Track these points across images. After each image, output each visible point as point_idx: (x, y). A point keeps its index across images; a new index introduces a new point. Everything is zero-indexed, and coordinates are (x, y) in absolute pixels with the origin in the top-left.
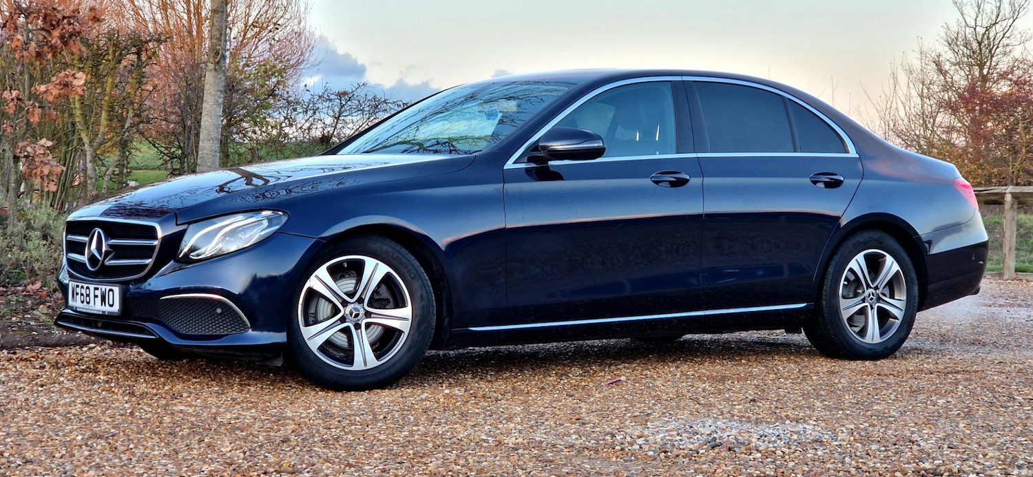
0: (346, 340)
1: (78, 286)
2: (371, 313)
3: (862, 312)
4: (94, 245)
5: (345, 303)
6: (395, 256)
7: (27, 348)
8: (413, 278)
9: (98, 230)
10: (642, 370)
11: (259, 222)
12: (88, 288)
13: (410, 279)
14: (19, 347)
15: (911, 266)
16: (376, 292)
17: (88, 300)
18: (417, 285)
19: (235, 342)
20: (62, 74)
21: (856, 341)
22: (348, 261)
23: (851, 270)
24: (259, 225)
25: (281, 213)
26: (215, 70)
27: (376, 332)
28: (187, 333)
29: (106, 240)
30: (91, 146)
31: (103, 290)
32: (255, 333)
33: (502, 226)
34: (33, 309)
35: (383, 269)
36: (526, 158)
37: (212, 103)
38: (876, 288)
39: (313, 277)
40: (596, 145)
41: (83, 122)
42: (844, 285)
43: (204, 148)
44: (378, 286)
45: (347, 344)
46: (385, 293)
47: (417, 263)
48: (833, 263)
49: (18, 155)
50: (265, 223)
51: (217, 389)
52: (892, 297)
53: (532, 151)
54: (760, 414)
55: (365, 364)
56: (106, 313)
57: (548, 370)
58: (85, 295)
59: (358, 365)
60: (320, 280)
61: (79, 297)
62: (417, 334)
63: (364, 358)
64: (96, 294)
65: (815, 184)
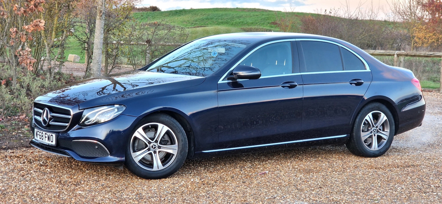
0: (150, 157)
1: (38, 131)
2: (161, 147)
3: (371, 137)
4: (45, 115)
5: (150, 143)
6: (171, 123)
7: (19, 148)
8: (178, 132)
9: (46, 109)
10: (276, 165)
11: (113, 110)
12: (42, 133)
13: (177, 133)
14: (15, 148)
15: (392, 117)
16: (163, 137)
17: (42, 138)
18: (180, 135)
19: (103, 160)
20: (35, 21)
21: (368, 150)
22: (151, 125)
23: (366, 120)
24: (113, 111)
25: (123, 106)
26: (100, 19)
27: (163, 155)
28: (83, 156)
29: (50, 113)
30: (48, 46)
31: (49, 135)
32: (111, 157)
33: (217, 106)
34: (22, 128)
35: (166, 128)
36: (227, 78)
37: (99, 33)
38: (377, 127)
39: (136, 132)
40: (257, 73)
41: (45, 36)
42: (363, 126)
43: (95, 52)
44: (164, 135)
45: (151, 159)
46: (167, 138)
47: (180, 126)
48: (358, 117)
49: (16, 55)
50: (116, 110)
51: (96, 178)
52: (383, 130)
53: (230, 75)
55: (158, 168)
56: (50, 145)
57: (236, 164)
58: (41, 136)
59: (155, 169)
60: (139, 133)
61: (39, 136)
62: (180, 156)
63: (158, 165)
64: (46, 136)
65: (351, 84)
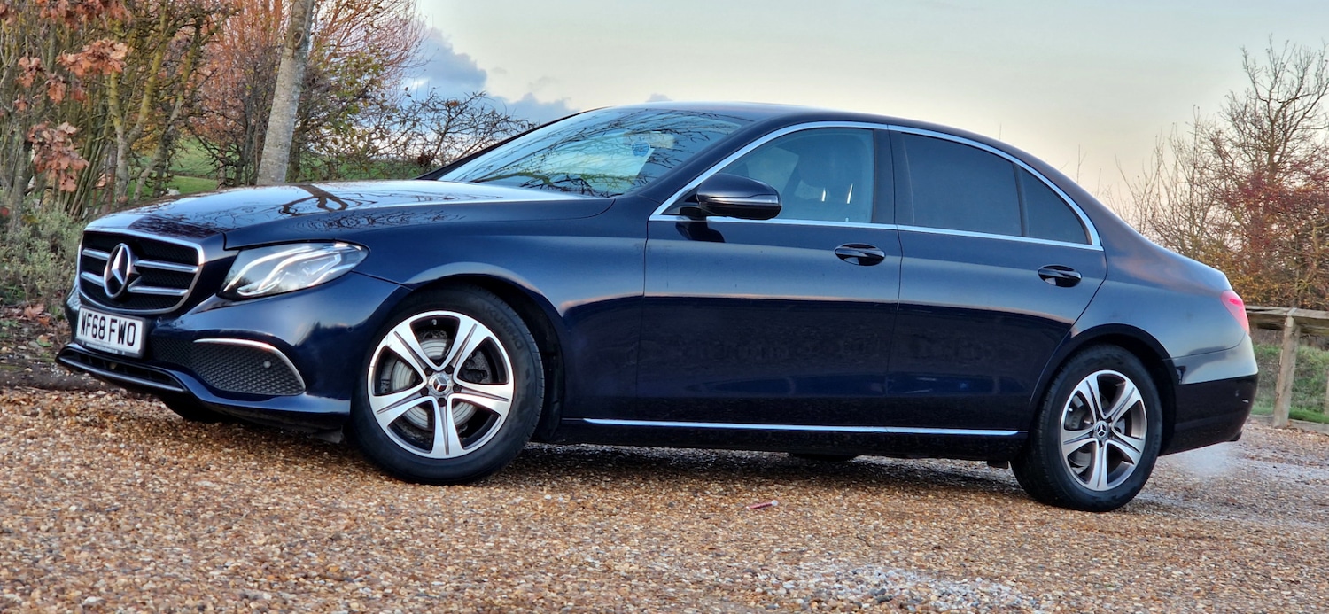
0: (426, 418)
1: (90, 315)
2: (461, 387)
3: (1088, 448)
4: (118, 264)
5: (429, 371)
6: (499, 318)
7: (17, 387)
8: (518, 348)
9: (123, 246)
10: (800, 495)
11: (330, 257)
12: (103, 318)
13: (515, 348)
14: (6, 385)
15: (1156, 397)
16: (470, 360)
17: (102, 335)
18: (523, 357)
19: (283, 407)
20: (97, 43)
21: (1079, 487)
22: (438, 318)
23: (1079, 394)
24: (329, 260)
25: (359, 248)
26: (294, 57)
27: (466, 412)
28: (224, 389)
29: (133, 260)
30: (124, 137)
31: (123, 323)
32: (311, 398)
33: (639, 293)
34: (29, 339)
35: (482, 333)
36: (679, 209)
37: (285, 99)
38: (1109, 420)
39: (391, 334)
40: (770, 201)
41: (117, 107)
42: (1068, 412)
43: (269, 155)
44: (474, 353)
45: (426, 423)
46: (481, 363)
47: (526, 330)
48: (1058, 382)
49: (30, 140)
50: (338, 259)
51: (255, 464)
52: (1128, 433)
53: (686, 201)
54: (944, 566)
55: (447, 452)
56: (123, 354)
57: (679, 483)
58: (98, 328)
59: (438, 452)
60: (400, 338)
61: (90, 329)
62: (516, 420)
63: (447, 443)
64: (113, 327)
65: (1044, 280)
